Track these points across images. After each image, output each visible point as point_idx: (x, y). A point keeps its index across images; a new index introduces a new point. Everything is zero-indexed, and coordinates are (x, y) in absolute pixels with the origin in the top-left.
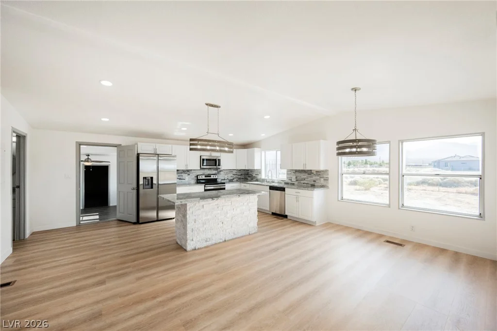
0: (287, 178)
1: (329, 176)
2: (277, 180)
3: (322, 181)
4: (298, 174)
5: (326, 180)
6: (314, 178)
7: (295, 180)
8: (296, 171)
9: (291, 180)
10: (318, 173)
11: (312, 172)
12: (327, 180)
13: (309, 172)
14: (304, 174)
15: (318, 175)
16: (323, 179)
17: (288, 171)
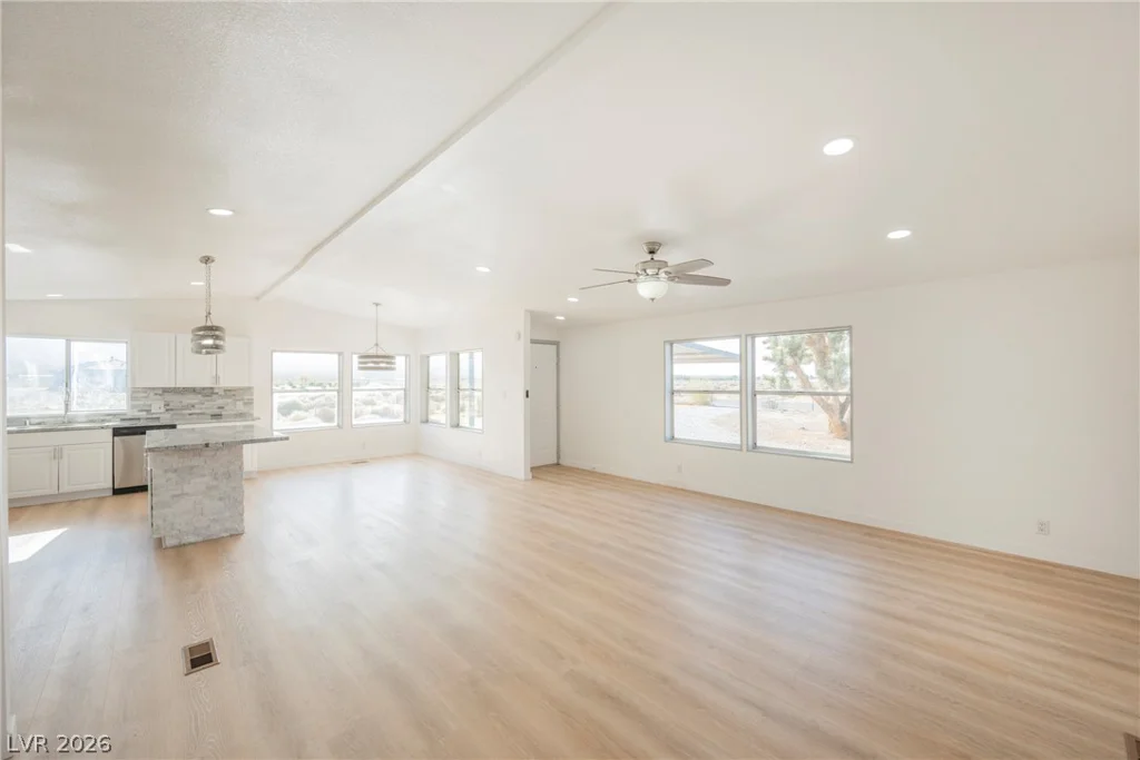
0: (133, 407)
1: (254, 397)
2: (87, 416)
3: (240, 407)
4: (169, 397)
5: (250, 403)
6: (220, 402)
7: (163, 410)
8: (166, 390)
9: (148, 411)
10: (230, 392)
11: (216, 391)
12: (252, 403)
13: (208, 392)
14: (191, 396)
15: (229, 397)
16: (241, 403)
17: (133, 392)
